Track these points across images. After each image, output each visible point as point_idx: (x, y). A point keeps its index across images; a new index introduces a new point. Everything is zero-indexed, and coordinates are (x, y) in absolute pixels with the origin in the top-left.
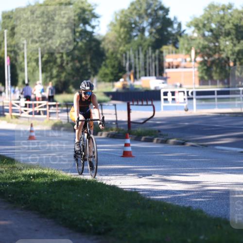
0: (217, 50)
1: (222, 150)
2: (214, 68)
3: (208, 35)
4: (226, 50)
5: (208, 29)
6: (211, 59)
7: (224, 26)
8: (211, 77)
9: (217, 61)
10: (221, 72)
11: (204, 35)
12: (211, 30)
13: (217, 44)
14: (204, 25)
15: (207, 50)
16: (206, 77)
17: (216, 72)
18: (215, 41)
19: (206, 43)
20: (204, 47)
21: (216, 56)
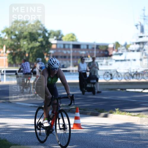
0: (19, 47)
1: (20, 105)
2: (17, 57)
3: (14, 38)
4: (24, 47)
5: (14, 34)
6: (15, 52)
7: (23, 33)
8: (15, 63)
9: (19, 53)
10: (20, 60)
11: (11, 38)
12: (16, 35)
13: (19, 43)
14: (12, 32)
15: (13, 46)
16: (12, 62)
17: (18, 59)
18: (18, 41)
19: (13, 43)
20: (11, 45)
21: (18, 50)
